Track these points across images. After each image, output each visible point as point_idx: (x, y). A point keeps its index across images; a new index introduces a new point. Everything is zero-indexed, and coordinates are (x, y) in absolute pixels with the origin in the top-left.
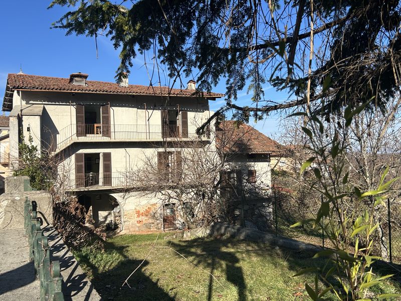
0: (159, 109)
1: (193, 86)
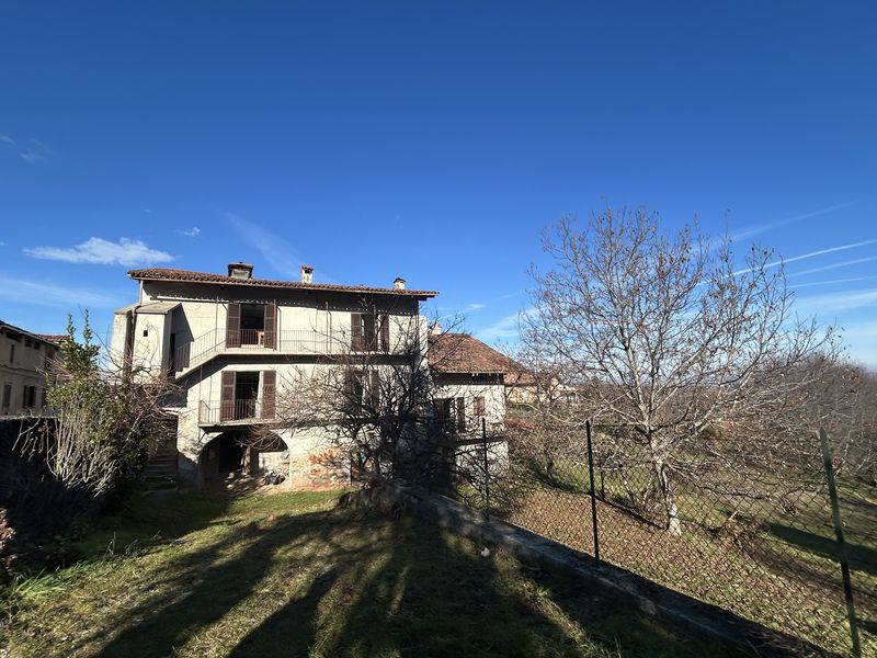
0: (348, 311)
1: (401, 286)
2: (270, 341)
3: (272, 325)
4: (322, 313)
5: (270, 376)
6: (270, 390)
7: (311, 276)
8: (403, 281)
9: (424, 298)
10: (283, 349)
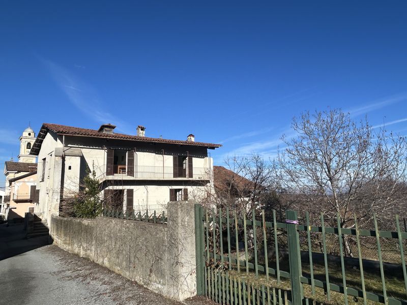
0: (171, 155)
1: (193, 139)
2: (131, 173)
3: (131, 162)
4: (159, 157)
5: (130, 193)
7: (144, 132)
8: (193, 136)
9: (213, 148)
10: (138, 176)
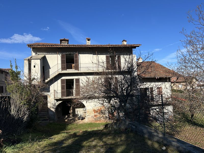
0: (105, 55)
1: (125, 43)
2: (77, 68)
3: (77, 62)
4: (95, 56)
5: (78, 80)
6: (78, 85)
7: (90, 42)
8: (126, 41)
9: (135, 47)
10: (82, 70)
